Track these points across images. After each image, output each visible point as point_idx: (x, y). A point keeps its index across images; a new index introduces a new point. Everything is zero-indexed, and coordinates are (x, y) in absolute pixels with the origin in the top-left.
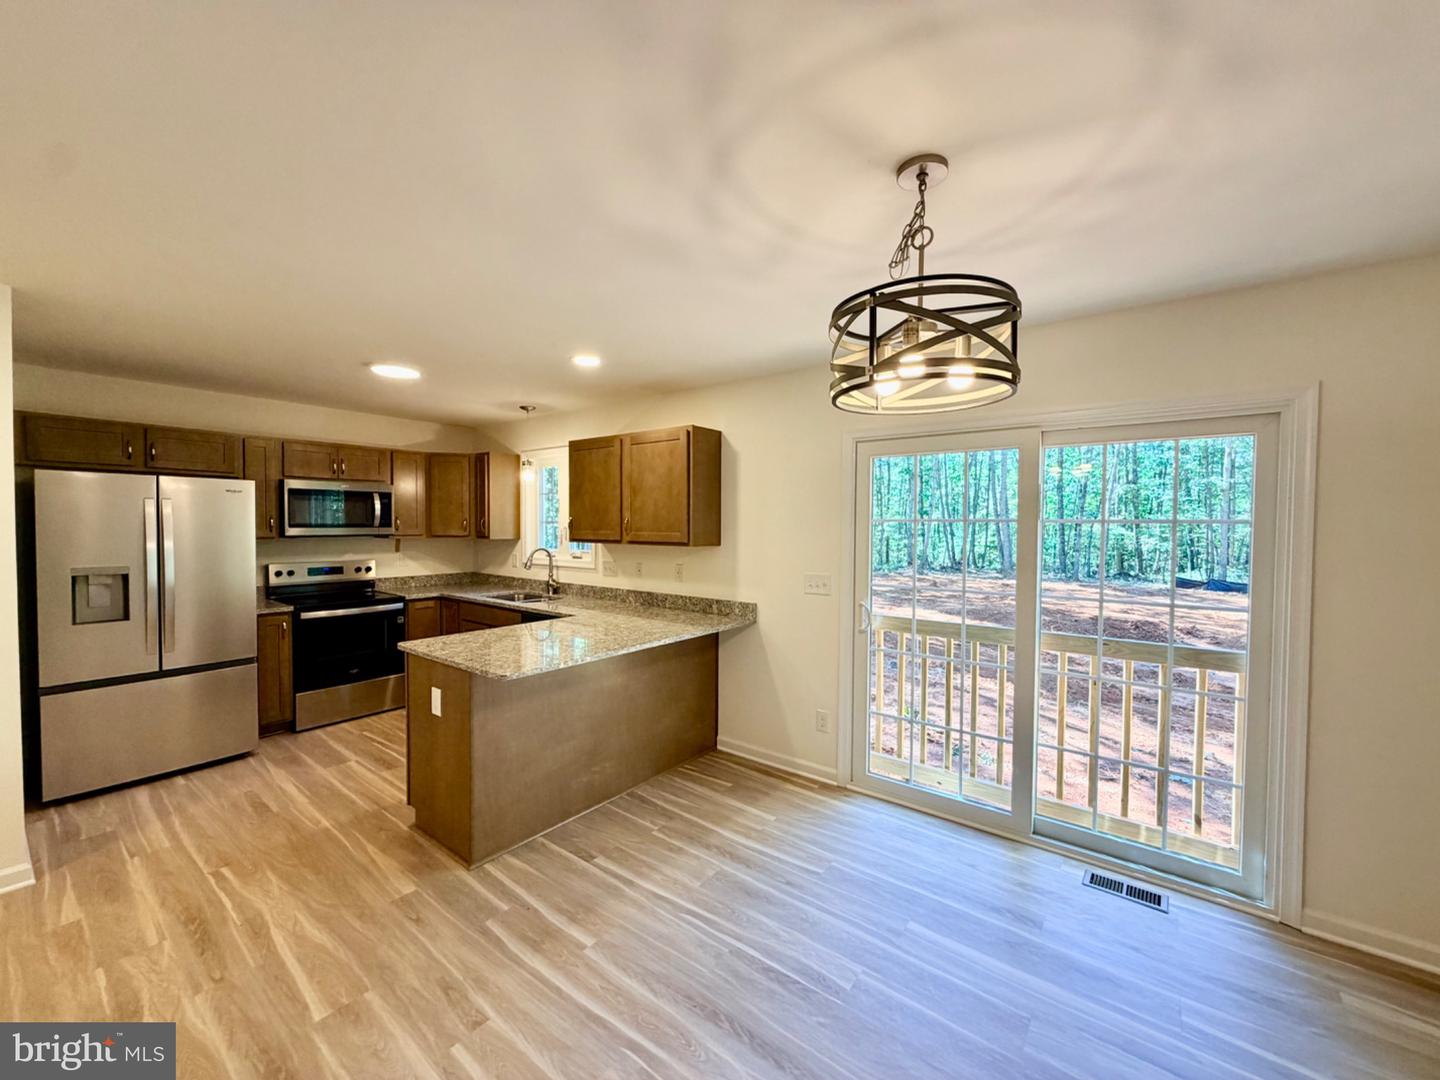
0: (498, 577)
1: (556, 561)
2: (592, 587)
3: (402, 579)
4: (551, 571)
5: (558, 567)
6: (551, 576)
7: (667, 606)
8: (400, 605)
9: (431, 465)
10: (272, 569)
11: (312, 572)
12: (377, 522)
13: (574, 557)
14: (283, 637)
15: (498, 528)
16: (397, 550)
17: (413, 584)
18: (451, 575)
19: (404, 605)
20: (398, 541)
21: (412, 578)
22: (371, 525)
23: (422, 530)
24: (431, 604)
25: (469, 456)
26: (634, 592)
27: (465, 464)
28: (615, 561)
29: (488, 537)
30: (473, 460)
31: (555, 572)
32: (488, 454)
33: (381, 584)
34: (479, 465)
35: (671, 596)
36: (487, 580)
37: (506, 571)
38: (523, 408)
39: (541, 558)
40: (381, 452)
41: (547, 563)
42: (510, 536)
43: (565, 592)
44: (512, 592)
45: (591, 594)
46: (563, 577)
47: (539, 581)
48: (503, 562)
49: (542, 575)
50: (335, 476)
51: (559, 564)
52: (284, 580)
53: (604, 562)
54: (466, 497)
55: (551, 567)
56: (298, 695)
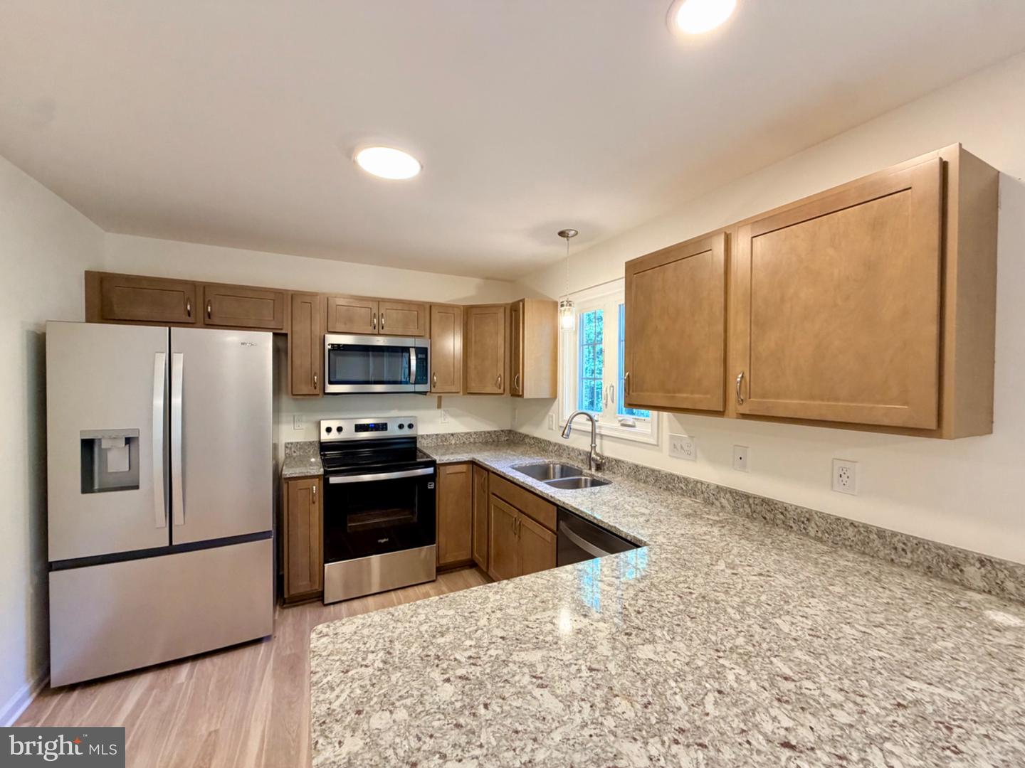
0: (534, 438)
1: (600, 427)
2: (653, 471)
3: (443, 435)
4: (593, 441)
5: (602, 436)
6: (593, 448)
7: (812, 533)
8: (430, 470)
9: (470, 317)
10: (324, 424)
11: (360, 428)
12: (413, 378)
13: (624, 425)
14: (314, 503)
15: (533, 385)
16: (439, 406)
17: (453, 442)
18: (489, 432)
19: (435, 470)
20: (440, 398)
21: (452, 435)
22: (407, 383)
23: (458, 387)
24: (463, 468)
25: (504, 306)
26: (731, 492)
27: (501, 315)
28: (691, 437)
29: (521, 396)
30: (508, 312)
31: (598, 441)
32: (523, 301)
33: (423, 441)
34: (514, 313)
35: (824, 517)
36: (524, 439)
37: (542, 432)
38: (562, 234)
39: (582, 423)
40: (420, 305)
41: (590, 429)
42: (545, 394)
43: (611, 470)
44: (547, 461)
45: (651, 479)
46: (609, 450)
47: (579, 451)
48: (538, 424)
49: (583, 444)
50: (376, 331)
51: (603, 432)
52: (334, 436)
53: (672, 437)
54: (501, 351)
55: (593, 434)
56: (326, 565)
